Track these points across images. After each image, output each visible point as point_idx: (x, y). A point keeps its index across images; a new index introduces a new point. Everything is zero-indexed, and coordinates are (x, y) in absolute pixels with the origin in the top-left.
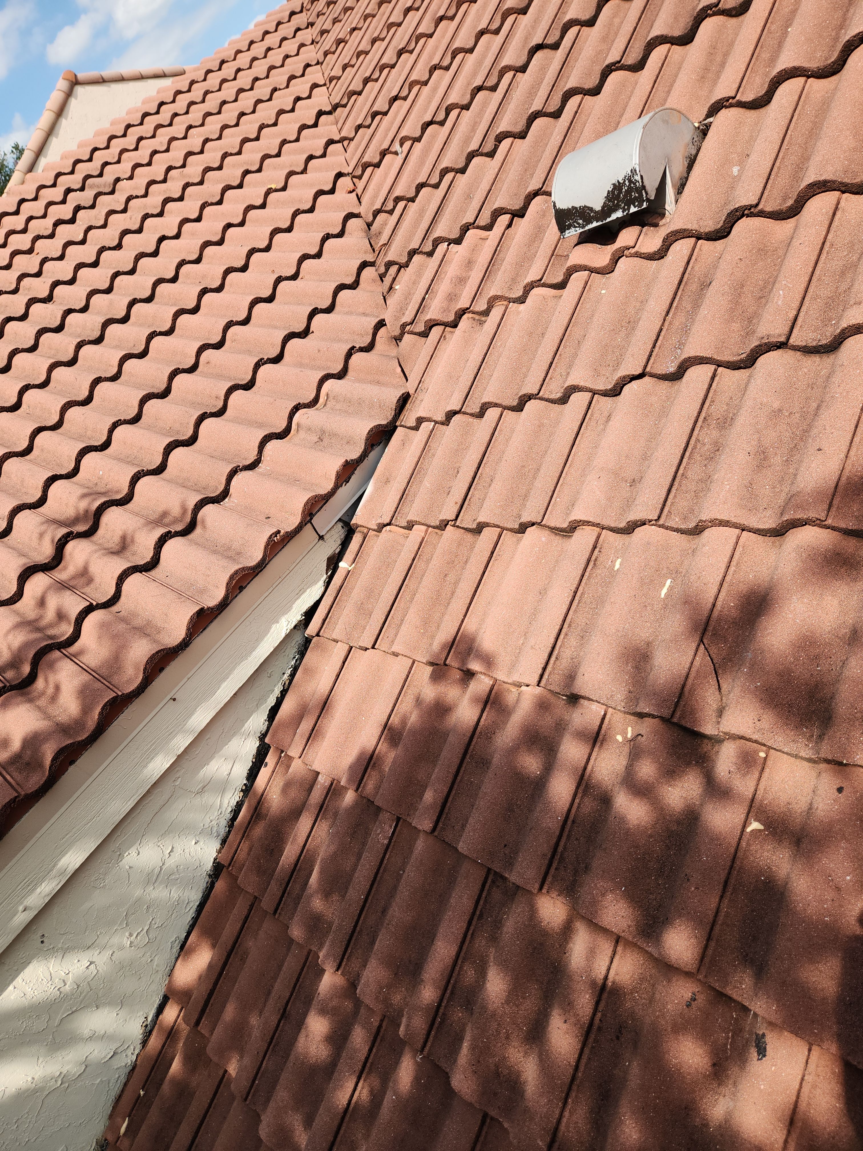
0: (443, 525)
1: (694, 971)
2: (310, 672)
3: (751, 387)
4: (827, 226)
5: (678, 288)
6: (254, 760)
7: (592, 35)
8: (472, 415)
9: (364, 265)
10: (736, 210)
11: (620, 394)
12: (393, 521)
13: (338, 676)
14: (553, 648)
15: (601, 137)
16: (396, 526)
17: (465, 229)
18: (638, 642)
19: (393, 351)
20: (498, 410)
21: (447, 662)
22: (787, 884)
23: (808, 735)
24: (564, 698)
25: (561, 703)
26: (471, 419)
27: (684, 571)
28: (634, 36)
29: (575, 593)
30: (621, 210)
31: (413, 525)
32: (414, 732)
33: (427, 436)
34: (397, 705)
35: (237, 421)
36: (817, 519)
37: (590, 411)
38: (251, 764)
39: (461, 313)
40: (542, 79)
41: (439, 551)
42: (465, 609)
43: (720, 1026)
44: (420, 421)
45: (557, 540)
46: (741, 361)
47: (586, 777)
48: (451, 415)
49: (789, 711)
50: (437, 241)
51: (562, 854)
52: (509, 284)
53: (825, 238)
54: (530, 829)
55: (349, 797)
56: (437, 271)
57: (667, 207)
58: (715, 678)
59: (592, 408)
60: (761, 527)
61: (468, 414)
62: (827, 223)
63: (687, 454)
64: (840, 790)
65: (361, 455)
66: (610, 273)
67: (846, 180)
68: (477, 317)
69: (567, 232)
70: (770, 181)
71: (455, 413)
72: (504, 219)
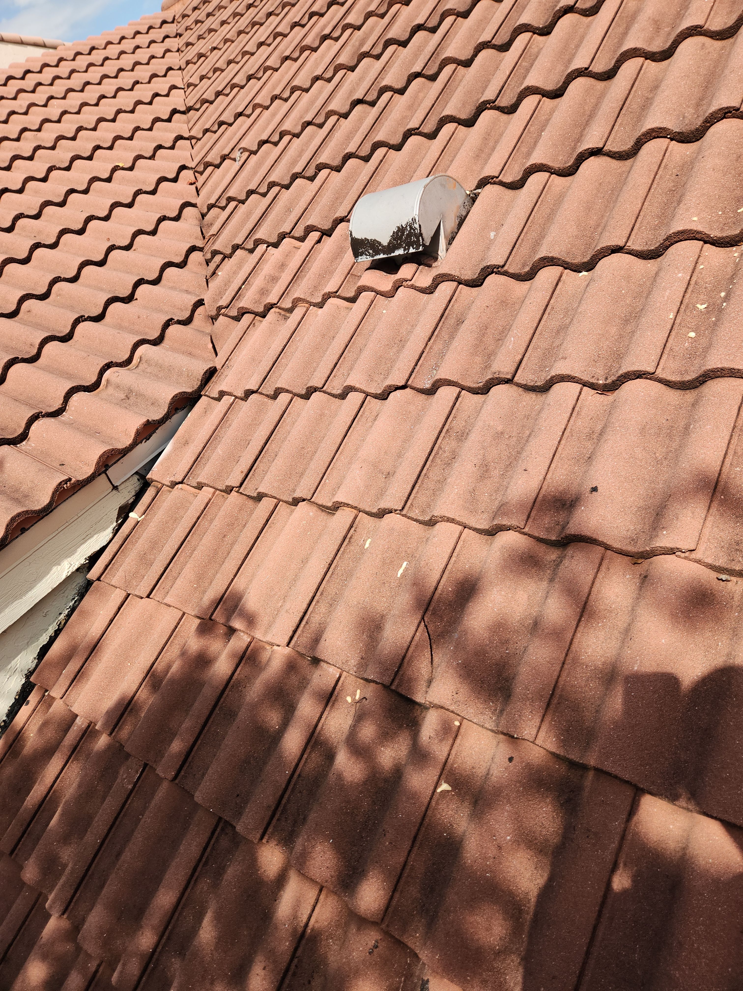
0: (229, 490)
1: (379, 921)
2: (85, 614)
3: (483, 411)
4: (550, 293)
5: (440, 320)
6: (17, 697)
7: (401, 102)
8: (267, 396)
9: (193, 249)
10: (488, 267)
11: (386, 399)
12: (185, 481)
13: (111, 621)
14: (305, 613)
15: (398, 185)
16: (188, 485)
17: (282, 236)
18: (374, 614)
19: (208, 328)
20: (289, 396)
21: (213, 618)
22: (462, 841)
23: (493, 708)
24: (309, 658)
25: (305, 663)
26: (266, 400)
27: (418, 556)
28: (431, 111)
29: (330, 565)
30: (402, 249)
31: (203, 487)
32: (172, 682)
33: (226, 408)
34: (162, 654)
35: (47, 369)
36: (518, 527)
37: (362, 409)
38: (13, 701)
39: (269, 307)
40: (359, 128)
41: (221, 513)
42: (236, 569)
43: (395, 971)
44: (222, 394)
45: (323, 516)
46: (479, 388)
47: (316, 734)
48: (249, 393)
49: (481, 687)
50: (258, 242)
51: (285, 805)
52: (311, 290)
53: (549, 302)
54: (261, 782)
55: (103, 741)
56: (255, 267)
57: (439, 253)
58: (430, 652)
59: (364, 406)
60: (478, 527)
61: (263, 394)
62: (551, 290)
63: (431, 458)
64: (511, 759)
65: (163, 417)
66: (392, 297)
67: (568, 260)
68: (283, 313)
69: (360, 257)
70: (515, 249)
71: (253, 392)
72: (315, 235)
